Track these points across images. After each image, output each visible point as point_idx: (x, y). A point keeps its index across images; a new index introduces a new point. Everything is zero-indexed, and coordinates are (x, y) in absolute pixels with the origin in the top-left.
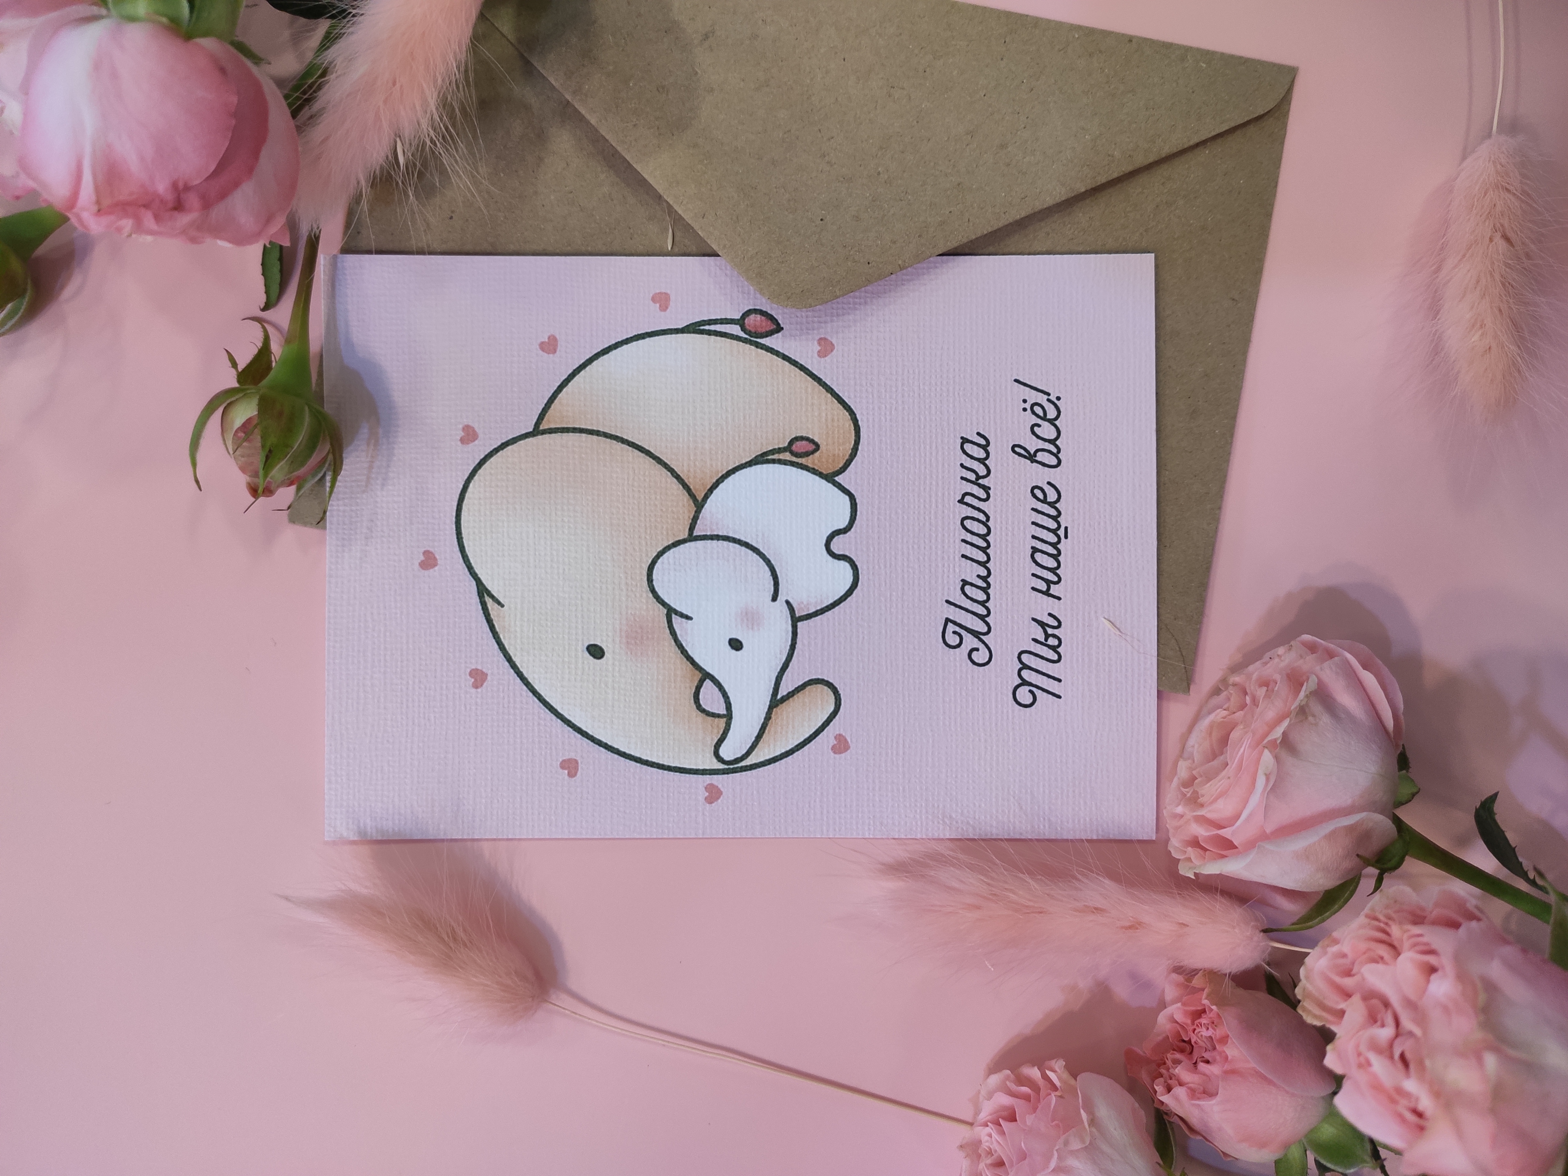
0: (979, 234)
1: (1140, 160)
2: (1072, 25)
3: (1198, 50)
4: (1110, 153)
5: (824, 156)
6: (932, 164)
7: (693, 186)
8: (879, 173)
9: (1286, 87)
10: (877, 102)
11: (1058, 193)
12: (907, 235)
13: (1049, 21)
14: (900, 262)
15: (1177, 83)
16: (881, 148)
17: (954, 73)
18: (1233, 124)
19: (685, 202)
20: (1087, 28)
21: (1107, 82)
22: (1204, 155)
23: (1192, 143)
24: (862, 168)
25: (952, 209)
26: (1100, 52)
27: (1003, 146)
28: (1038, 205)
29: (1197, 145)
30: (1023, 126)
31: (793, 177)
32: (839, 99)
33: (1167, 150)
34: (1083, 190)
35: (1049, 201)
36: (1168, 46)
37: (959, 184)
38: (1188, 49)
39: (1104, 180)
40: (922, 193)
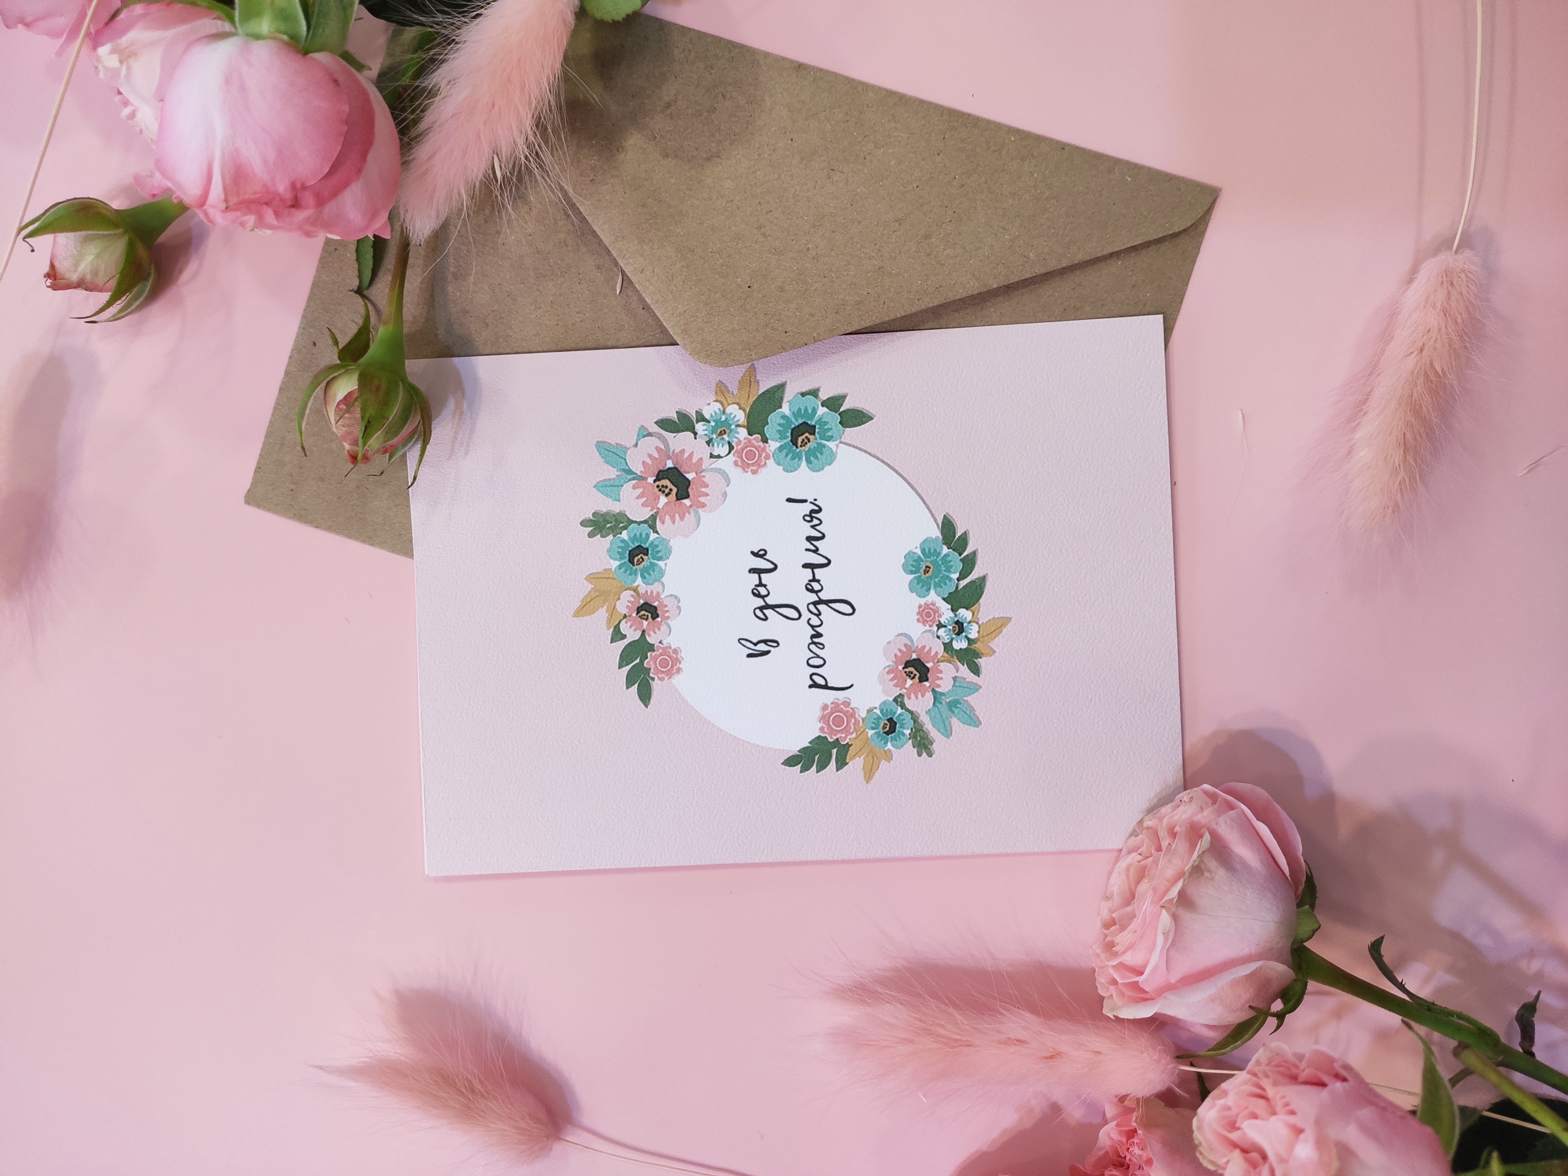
0: (892, 316)
1: (1053, 264)
2: (1010, 127)
3: (1127, 163)
4: (1025, 254)
5: (759, 228)
6: (859, 246)
7: (636, 242)
8: (808, 249)
9: (1205, 208)
10: (816, 182)
11: (973, 287)
12: (825, 310)
13: (989, 122)
14: (815, 335)
15: (1101, 194)
16: (814, 226)
17: (892, 163)
18: (1147, 239)
19: (627, 256)
20: (1024, 132)
21: (1035, 186)
22: (1116, 266)
23: (1105, 253)
24: (794, 242)
25: (869, 291)
26: (1033, 156)
27: (927, 237)
28: (952, 296)
29: (1111, 255)
30: (949, 219)
31: (729, 244)
32: (782, 176)
33: (1080, 257)
34: (995, 286)
35: (962, 293)
36: (1098, 157)
37: (880, 268)
38: (1117, 161)
39: (1016, 279)
40: (845, 273)
